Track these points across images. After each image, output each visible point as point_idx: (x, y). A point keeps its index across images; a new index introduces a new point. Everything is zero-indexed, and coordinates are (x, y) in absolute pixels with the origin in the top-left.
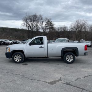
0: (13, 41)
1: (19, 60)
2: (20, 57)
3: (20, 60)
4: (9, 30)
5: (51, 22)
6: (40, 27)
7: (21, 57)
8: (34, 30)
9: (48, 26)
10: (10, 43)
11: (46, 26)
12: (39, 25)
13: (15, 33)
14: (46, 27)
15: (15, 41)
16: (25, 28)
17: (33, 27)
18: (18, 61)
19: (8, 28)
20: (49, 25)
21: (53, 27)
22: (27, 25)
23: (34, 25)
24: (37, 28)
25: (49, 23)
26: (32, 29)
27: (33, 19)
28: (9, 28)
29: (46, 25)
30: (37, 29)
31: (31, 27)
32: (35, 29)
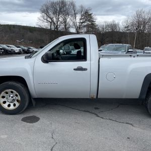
0: (23, 47)
1: (14, 105)
2: (17, 95)
3: (17, 104)
4: (19, 29)
5: (91, 14)
6: (71, 24)
7: (19, 98)
8: (59, 29)
9: (84, 22)
10: (17, 51)
11: (81, 21)
12: (68, 20)
13: (29, 34)
14: (82, 23)
15: (26, 48)
16: (45, 25)
17: (59, 23)
18: (12, 107)
19: (16, 25)
20: (86, 20)
21: (93, 24)
22: (49, 19)
23: (61, 19)
24: (65, 26)
25: (87, 16)
26: (57, 26)
27: (58, 9)
28: (19, 26)
29: (81, 19)
30: (65, 28)
31: (54, 24)
32: (61, 27)
